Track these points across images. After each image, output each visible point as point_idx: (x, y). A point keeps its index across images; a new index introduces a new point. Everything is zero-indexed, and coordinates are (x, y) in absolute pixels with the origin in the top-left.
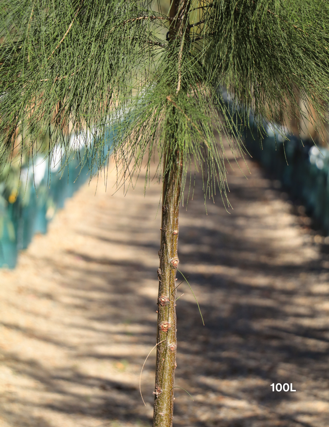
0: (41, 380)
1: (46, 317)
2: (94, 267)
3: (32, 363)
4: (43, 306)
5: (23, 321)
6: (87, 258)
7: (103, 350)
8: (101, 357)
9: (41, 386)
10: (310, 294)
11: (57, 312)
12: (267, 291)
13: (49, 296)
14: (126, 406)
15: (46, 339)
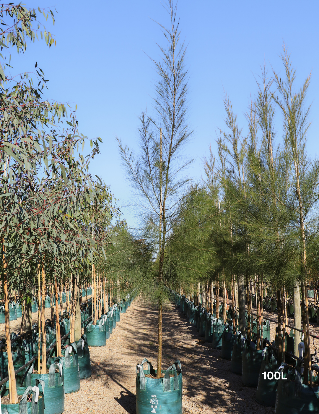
0: (132, 333)
1: (131, 321)
2: (138, 312)
3: (130, 330)
4: (130, 319)
5: (128, 322)
6: (137, 310)
7: (142, 327)
8: (141, 329)
9: (132, 334)
10: (175, 316)
11: (133, 320)
12: (168, 315)
13: (131, 318)
14: (147, 338)
15: (133, 326)
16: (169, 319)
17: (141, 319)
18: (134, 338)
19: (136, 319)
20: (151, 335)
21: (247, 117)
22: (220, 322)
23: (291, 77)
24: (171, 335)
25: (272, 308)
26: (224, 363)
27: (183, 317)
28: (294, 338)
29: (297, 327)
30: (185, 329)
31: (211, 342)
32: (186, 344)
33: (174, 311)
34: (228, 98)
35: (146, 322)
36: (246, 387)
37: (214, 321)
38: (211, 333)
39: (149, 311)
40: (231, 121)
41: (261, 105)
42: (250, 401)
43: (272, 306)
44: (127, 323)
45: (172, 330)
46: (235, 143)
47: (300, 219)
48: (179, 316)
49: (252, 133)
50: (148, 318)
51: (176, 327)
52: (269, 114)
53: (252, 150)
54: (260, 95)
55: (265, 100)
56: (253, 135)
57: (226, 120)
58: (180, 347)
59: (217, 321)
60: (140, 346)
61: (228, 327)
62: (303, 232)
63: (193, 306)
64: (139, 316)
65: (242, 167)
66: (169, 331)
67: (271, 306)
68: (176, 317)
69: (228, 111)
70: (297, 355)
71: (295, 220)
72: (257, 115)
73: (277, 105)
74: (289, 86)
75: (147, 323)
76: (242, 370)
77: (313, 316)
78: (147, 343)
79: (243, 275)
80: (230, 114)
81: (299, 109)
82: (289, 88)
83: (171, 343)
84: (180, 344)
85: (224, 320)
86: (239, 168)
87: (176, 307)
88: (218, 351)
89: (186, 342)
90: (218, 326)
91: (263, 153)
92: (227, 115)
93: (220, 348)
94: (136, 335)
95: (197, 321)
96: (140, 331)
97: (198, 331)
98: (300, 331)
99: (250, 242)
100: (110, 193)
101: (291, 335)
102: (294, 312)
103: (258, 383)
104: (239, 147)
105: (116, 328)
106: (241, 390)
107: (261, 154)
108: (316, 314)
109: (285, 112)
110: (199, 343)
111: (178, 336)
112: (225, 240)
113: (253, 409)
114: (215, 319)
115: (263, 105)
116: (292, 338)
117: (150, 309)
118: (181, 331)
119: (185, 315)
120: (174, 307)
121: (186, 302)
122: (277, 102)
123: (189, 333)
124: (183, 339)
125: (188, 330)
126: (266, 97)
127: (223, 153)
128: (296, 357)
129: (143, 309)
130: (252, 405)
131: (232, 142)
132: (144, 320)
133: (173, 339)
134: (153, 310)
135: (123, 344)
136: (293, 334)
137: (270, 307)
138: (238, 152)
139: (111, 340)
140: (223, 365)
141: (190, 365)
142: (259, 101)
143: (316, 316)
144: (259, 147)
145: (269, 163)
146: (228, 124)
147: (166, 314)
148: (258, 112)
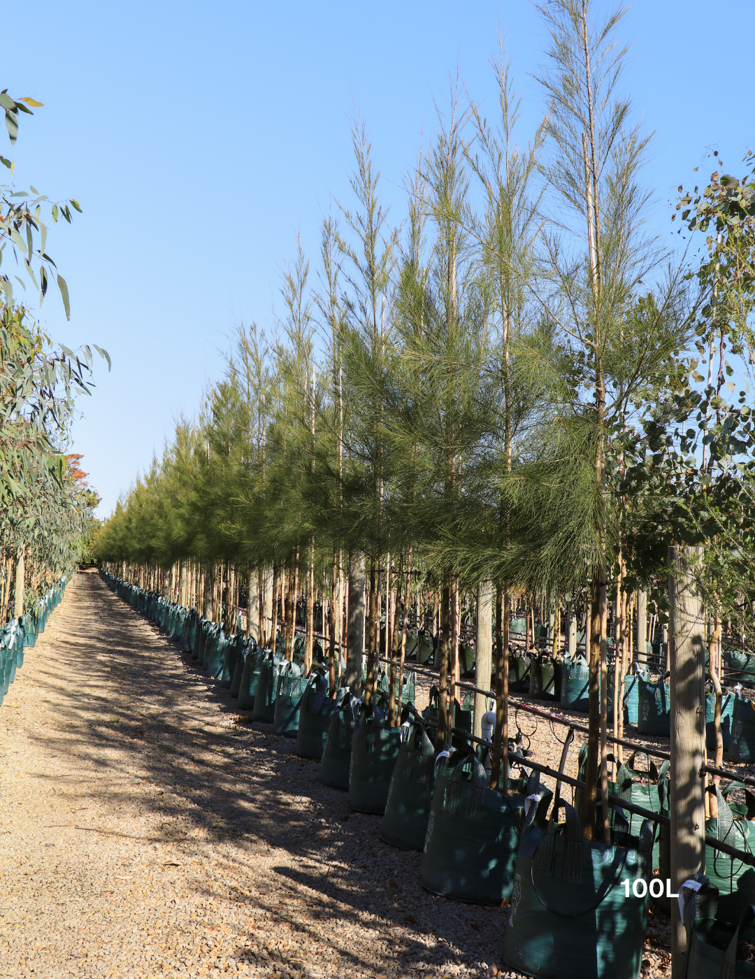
10: (171, 660)
16: (157, 668)
17: (83, 663)
18: (73, 707)
19: (69, 665)
20: (116, 702)
21: (406, 181)
22: (296, 669)
23: (510, 112)
24: (169, 702)
25: (420, 655)
26: (303, 765)
27: (192, 665)
28: (472, 712)
29: (480, 687)
30: (199, 691)
31: (270, 721)
32: (208, 724)
33: (165, 649)
34: (364, 125)
35: (98, 671)
36: (358, 814)
37: (281, 666)
38: (270, 700)
39: (99, 645)
40: (366, 181)
41: (441, 164)
42: (367, 841)
43: (421, 649)
44: (42, 672)
45: (170, 692)
46: (371, 239)
47: (505, 431)
48: (182, 659)
49: (413, 222)
50: (101, 663)
51: (179, 686)
52: (458, 188)
53: (411, 266)
54: (441, 141)
55: (450, 155)
56: (417, 227)
57: (354, 179)
58: (193, 730)
59: (289, 667)
60: (91, 724)
61: (317, 680)
62: (509, 461)
63: (222, 634)
64: (79, 657)
65: (381, 298)
66: (162, 695)
67: (416, 650)
68: (174, 664)
69: (359, 156)
70: (479, 733)
71: (494, 433)
72: (427, 185)
73: (475, 174)
74: (504, 136)
75: (100, 674)
76: (351, 774)
77: (521, 676)
78: (107, 717)
79: (363, 554)
80: (366, 166)
81: (523, 191)
82: (505, 141)
83: (169, 721)
84: (194, 723)
85: (306, 667)
86: (374, 300)
87: (169, 641)
88: (288, 740)
89: (208, 719)
90: (290, 680)
91: (436, 273)
92: (357, 168)
93: (292, 735)
94: (79, 701)
95: (231, 674)
96: (87, 690)
97: (235, 696)
98: (488, 695)
99: (386, 477)
100: (37, 324)
101: (464, 706)
102: (475, 664)
103: (389, 798)
104: (379, 250)
105: (15, 681)
106: (346, 819)
107: (430, 274)
108: (529, 673)
109: (490, 194)
110: (237, 722)
111: (185, 706)
112: (329, 468)
113: (374, 855)
114: (285, 663)
115: (445, 163)
116: (468, 714)
117: (99, 640)
118: (191, 696)
119: (195, 658)
120: (163, 639)
121: (200, 626)
122: (476, 169)
123: (211, 699)
124: (199, 713)
125: (210, 693)
126: (455, 148)
127: (333, 254)
128: (475, 739)
129: (82, 641)
130: (371, 848)
131: (363, 233)
132: (94, 667)
133: (175, 712)
134: (110, 643)
135: (41, 719)
136: (470, 706)
137: (414, 653)
138: (376, 263)
139: (6, 708)
140: (300, 770)
141: (225, 767)
142: (438, 154)
143: (528, 678)
144: (426, 258)
145: (447, 300)
146: (359, 189)
147: (146, 654)
148: (432, 179)
